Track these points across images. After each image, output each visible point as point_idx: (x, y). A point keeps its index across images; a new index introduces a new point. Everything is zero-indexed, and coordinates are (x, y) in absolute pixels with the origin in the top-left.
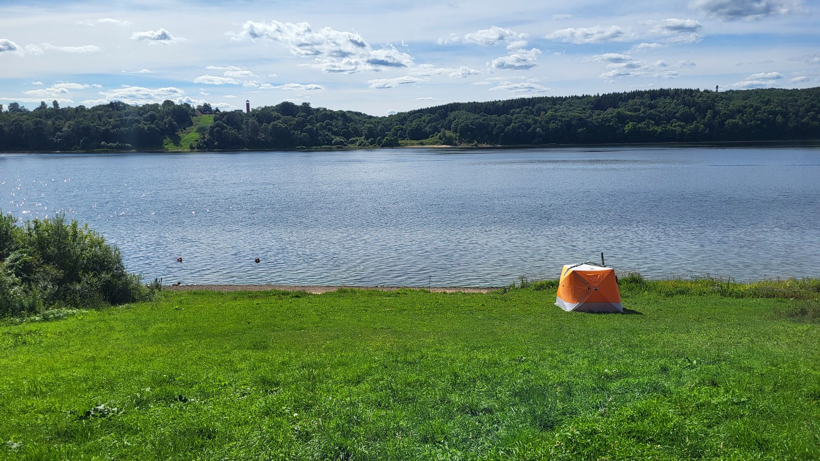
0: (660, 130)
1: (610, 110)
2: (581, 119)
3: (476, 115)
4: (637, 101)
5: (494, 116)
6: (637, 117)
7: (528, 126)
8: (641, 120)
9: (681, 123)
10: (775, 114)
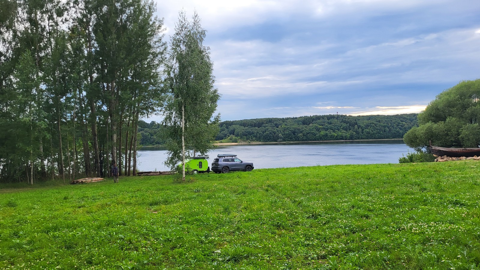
0: (336, 135)
1: (311, 125)
2: (299, 129)
3: (247, 128)
4: (321, 120)
5: (257, 128)
6: (324, 128)
7: (275, 133)
8: (327, 130)
9: (344, 131)
10: (384, 127)
